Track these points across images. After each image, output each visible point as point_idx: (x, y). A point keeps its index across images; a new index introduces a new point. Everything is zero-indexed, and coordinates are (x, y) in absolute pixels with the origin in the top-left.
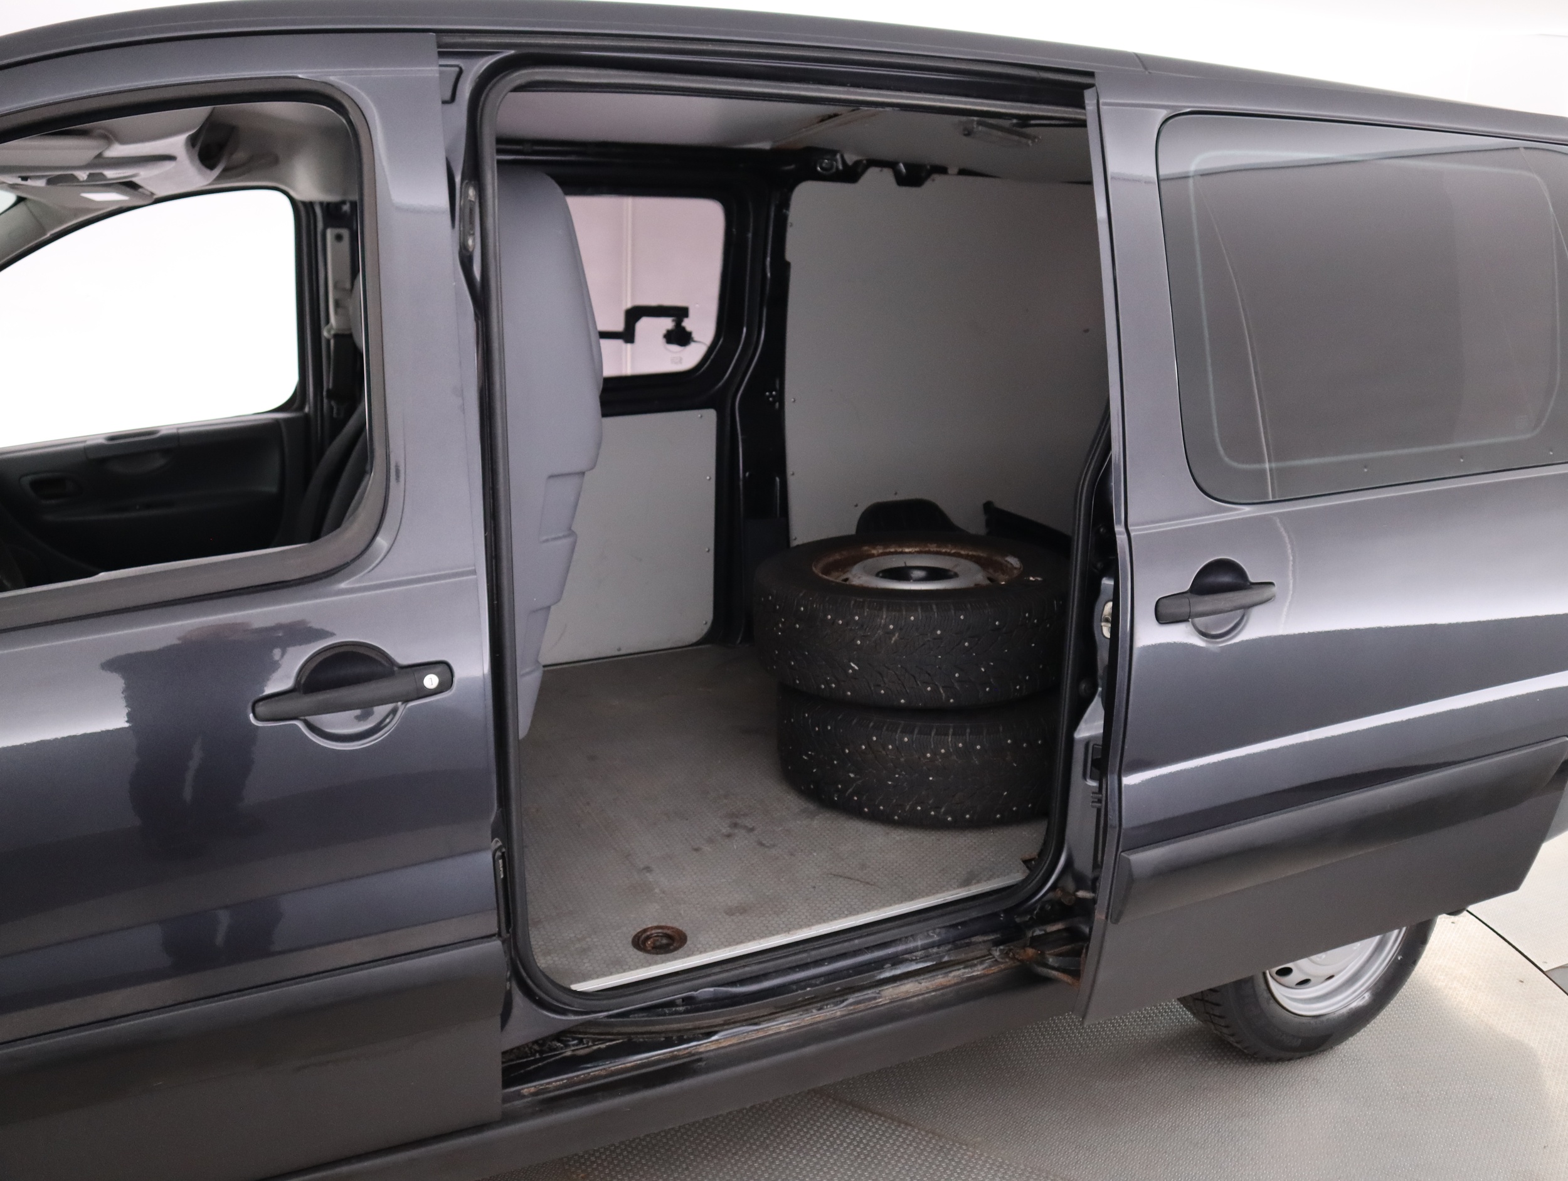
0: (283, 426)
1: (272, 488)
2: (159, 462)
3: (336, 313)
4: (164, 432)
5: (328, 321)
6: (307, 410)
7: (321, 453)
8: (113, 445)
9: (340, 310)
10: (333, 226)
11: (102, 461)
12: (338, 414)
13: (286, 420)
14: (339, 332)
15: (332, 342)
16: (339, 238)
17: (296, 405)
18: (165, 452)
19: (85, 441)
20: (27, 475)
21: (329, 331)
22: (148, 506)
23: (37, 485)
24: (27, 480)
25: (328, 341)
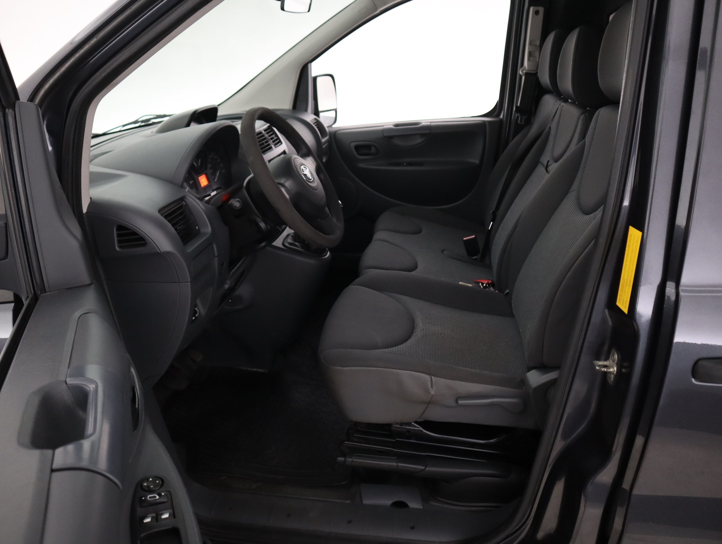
0: (487, 124)
1: (476, 161)
2: (419, 140)
3: (529, 60)
4: (423, 124)
5: (522, 65)
6: (501, 117)
7: (507, 144)
8: (397, 129)
9: (531, 58)
10: (534, 5)
11: (390, 138)
12: (521, 121)
13: (489, 122)
14: (530, 72)
15: (523, 78)
16: (537, 13)
17: (495, 114)
18: (422, 135)
19: (383, 126)
20: (353, 142)
21: (522, 71)
22: (410, 164)
23: (357, 148)
24: (353, 145)
25: (521, 77)
